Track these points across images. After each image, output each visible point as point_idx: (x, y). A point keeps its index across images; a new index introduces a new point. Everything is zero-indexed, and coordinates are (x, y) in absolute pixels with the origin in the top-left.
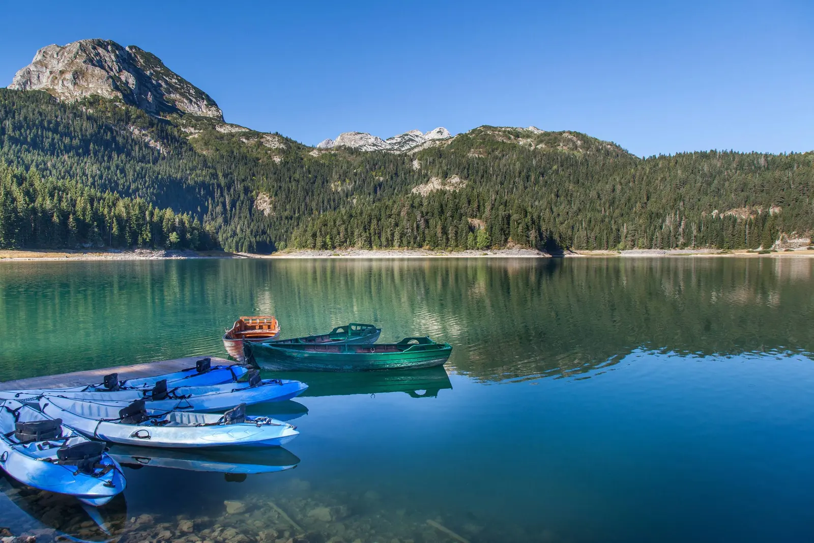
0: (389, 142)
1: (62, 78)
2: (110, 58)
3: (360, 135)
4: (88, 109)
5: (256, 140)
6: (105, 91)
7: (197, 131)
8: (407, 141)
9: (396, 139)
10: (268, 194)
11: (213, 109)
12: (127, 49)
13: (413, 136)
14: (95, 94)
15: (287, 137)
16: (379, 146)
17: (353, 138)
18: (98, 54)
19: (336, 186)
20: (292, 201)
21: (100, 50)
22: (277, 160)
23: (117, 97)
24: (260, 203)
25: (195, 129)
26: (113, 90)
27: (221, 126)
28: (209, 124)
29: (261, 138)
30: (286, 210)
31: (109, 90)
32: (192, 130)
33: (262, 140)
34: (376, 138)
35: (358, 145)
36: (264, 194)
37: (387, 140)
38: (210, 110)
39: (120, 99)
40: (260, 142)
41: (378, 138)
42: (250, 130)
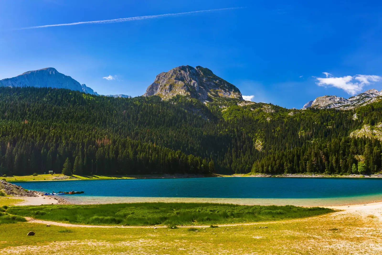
0: (350, 100)
1: (165, 88)
2: (186, 75)
3: (330, 97)
4: (174, 102)
5: (258, 109)
6: (182, 92)
7: (227, 107)
8: (364, 98)
9: (356, 97)
10: (261, 140)
11: (237, 93)
12: (195, 68)
13: (369, 94)
14: (178, 94)
15: (276, 105)
16: (342, 103)
17: (325, 100)
18: (181, 74)
19: (301, 133)
20: (274, 143)
21: (182, 72)
22: (268, 119)
23: (188, 95)
24: (257, 145)
25: (226, 106)
26: (186, 92)
27: (240, 103)
28: (234, 102)
29: (261, 107)
30: (271, 149)
31: (185, 92)
32: (225, 107)
33: (262, 109)
34: (341, 98)
35: (327, 104)
36: (259, 140)
37: (350, 98)
38: (235, 94)
39: (189, 96)
40: (261, 109)
41: (342, 98)
42: (256, 103)
